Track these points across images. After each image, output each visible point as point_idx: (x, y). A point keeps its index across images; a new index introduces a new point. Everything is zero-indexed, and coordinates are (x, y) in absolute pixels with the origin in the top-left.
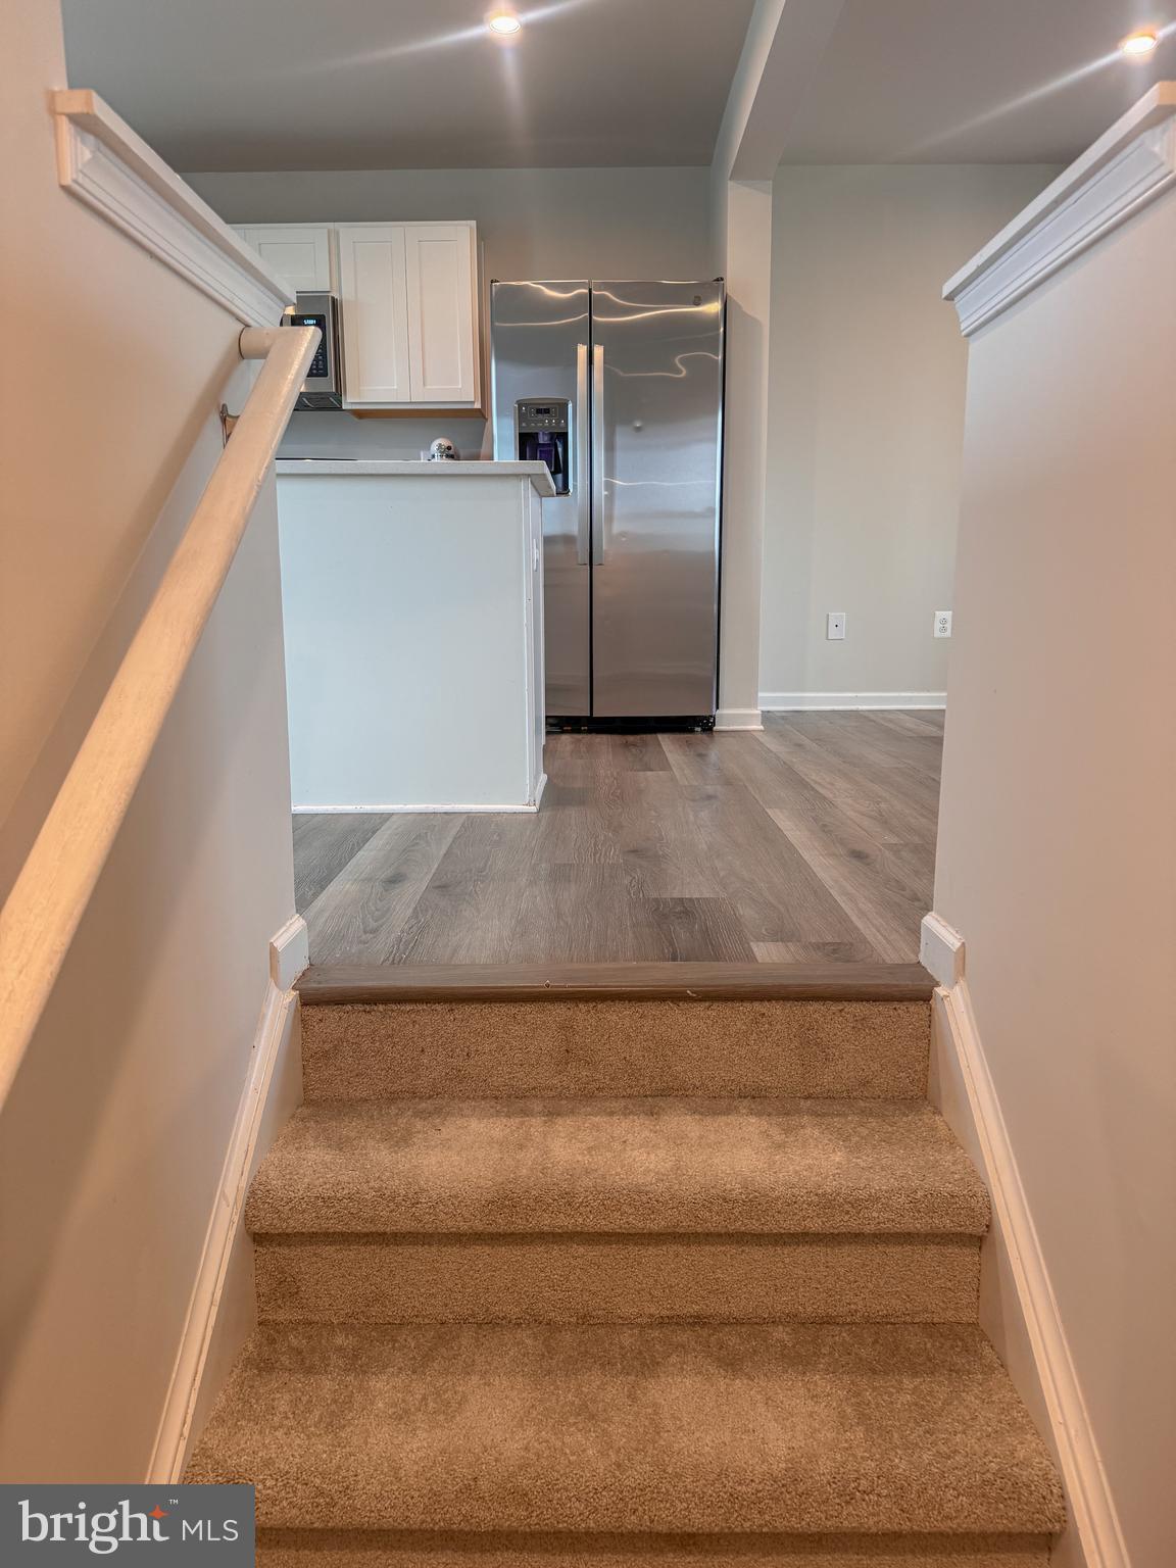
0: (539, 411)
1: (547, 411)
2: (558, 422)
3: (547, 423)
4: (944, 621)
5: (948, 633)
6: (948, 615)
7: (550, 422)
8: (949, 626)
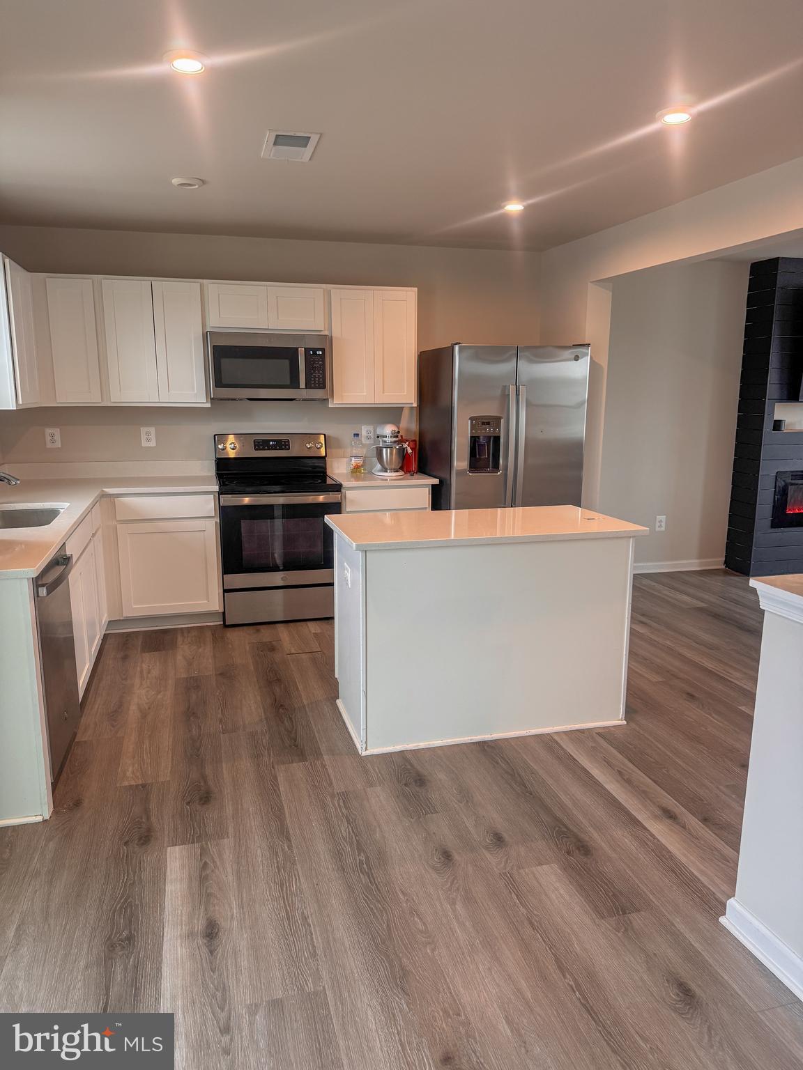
0: (483, 423)
1: (488, 423)
2: (495, 430)
3: (489, 431)
4: (661, 521)
5: (663, 529)
6: (663, 518)
7: (490, 430)
8: (663, 524)
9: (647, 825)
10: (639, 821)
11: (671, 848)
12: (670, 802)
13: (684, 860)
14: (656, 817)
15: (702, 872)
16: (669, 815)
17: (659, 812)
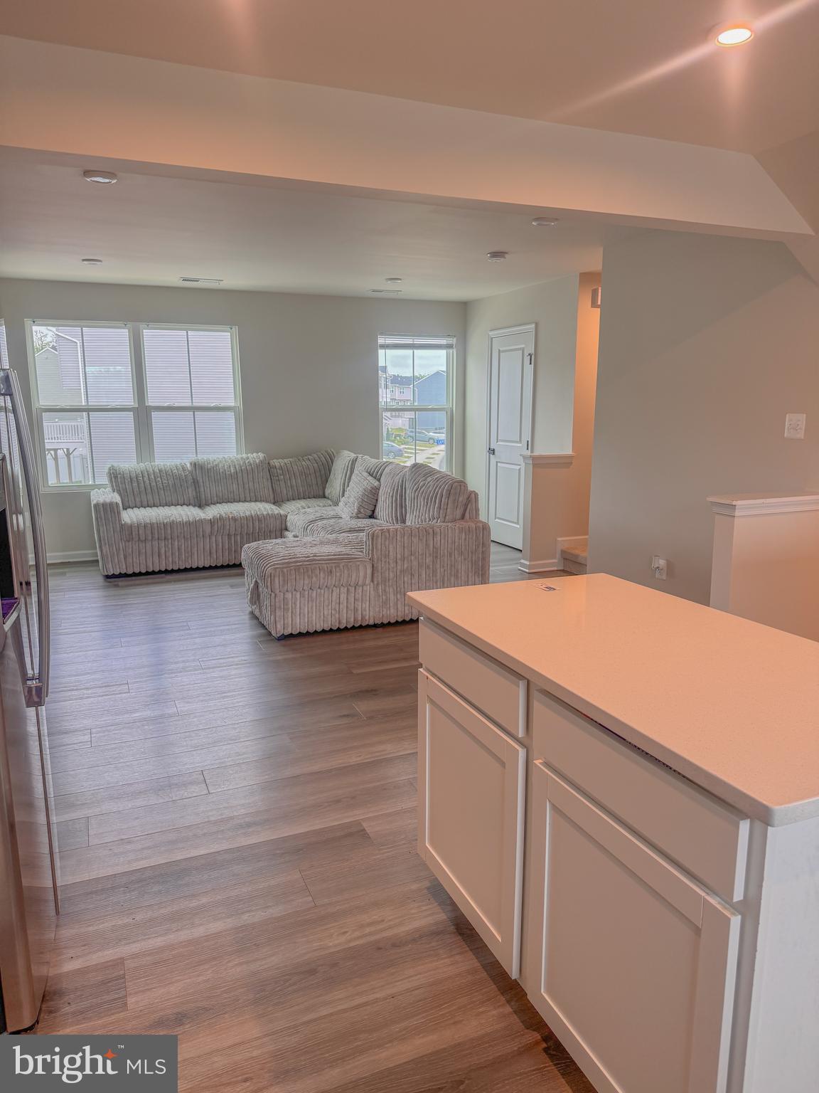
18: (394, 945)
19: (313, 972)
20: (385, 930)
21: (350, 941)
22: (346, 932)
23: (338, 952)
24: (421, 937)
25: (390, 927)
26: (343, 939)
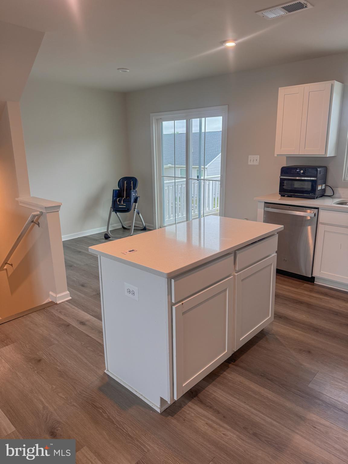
9: (92, 317)
10: (95, 317)
11: (83, 312)
12: (82, 328)
13: (80, 310)
14: (88, 321)
15: (74, 308)
16: (82, 323)
17: (87, 323)
18: (218, 412)
19: (255, 434)
20: (212, 420)
21: (228, 430)
22: (224, 434)
23: (237, 431)
24: (207, 406)
25: (209, 419)
26: (228, 433)
